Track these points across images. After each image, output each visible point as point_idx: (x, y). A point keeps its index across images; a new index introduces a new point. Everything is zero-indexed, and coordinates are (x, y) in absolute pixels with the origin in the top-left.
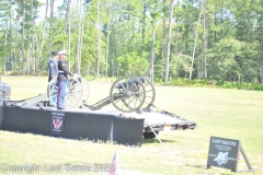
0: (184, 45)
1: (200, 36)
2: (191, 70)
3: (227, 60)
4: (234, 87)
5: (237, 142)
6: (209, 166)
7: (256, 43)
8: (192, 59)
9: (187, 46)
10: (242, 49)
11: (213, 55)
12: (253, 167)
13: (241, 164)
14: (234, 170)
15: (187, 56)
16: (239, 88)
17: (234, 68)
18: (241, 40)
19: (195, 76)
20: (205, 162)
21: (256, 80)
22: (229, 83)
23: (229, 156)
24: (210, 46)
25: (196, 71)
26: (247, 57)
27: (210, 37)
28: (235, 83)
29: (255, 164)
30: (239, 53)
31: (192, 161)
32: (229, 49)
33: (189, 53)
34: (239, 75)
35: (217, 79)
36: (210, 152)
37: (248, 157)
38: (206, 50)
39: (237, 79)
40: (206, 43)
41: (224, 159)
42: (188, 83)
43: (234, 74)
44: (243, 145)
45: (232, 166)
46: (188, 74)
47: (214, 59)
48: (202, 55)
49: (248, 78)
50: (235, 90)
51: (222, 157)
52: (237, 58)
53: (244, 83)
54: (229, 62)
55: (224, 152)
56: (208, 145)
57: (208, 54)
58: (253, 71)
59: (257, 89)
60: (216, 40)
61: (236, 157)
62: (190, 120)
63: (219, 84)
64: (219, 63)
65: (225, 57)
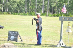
2: (2, 9)
4: (17, 14)
5: (17, 32)
6: (8, 40)
7: (24, 0)
8: (3, 5)
9: (1, 1)
10: (19, 2)
11: (10, 4)
12: (23, 40)
13: (19, 40)
14: (16, 41)
16: (19, 15)
17: (17, 8)
19: (4, 11)
20: (7, 39)
21: (24, 12)
22: (15, 13)
23: (15, 37)
24: (9, 1)
25: (4, 9)
26: (21, 5)
28: (17, 13)
30: (18, 3)
32: (15, 2)
33: (2, 3)
34: (19, 10)
35: (11, 12)
36: (8, 36)
37: (21, 37)
39: (18, 12)
41: (13, 38)
42: (1, 13)
43: (17, 10)
44: (19, 33)
46: (2, 10)
47: (10, 5)
48: (6, 4)
49: (21, 12)
50: (17, 16)
51: (12, 37)
52: (18, 5)
53: (20, 13)
54: (15, 6)
55: (13, 36)
56: (8, 33)
57: (8, 4)
58: (23, 9)
59: (24, 15)
61: (17, 37)
62: (2, 25)
63: (12, 14)
64: (12, 7)
65: (14, 5)
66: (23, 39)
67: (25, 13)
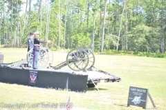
0: (113, 29)
1: (124, 23)
2: (117, 44)
3: (140, 38)
4: (144, 55)
5: (147, 90)
6: (128, 105)
7: (159, 28)
8: (118, 38)
9: (115, 30)
10: (150, 32)
11: (131, 35)
12: (156, 105)
13: (149, 104)
14: (144, 108)
15: (115, 36)
16: (148, 56)
17: (145, 43)
18: (149, 26)
19: (120, 48)
20: (126, 103)
21: (158, 51)
22: (141, 53)
23: (141, 99)
24: (129, 29)
25: (121, 45)
26: (153, 37)
27: (130, 24)
28: (145, 53)
29: (158, 104)
30: (148, 34)
31: (118, 102)
32: (142, 31)
33: (116, 34)
34: (148, 48)
35: (134, 51)
36: (129, 96)
37: (153, 99)
38: (127, 32)
39: (146, 51)
40: (127, 28)
41: (138, 100)
42: (116, 53)
43: (145, 47)
44: (150, 92)
45: (143, 105)
46: (116, 47)
47: (132, 37)
48: (124, 35)
49: (153, 50)
50: (145, 58)
51: (137, 99)
52: (146, 37)
53: (151, 53)
54: (141, 40)
55: (138, 96)
56: (128, 92)
57: (128, 35)
58: (156, 45)
59: (159, 57)
60: (134, 26)
61: (146, 99)
62: (117, 76)
63: (135, 54)
64: (135, 40)
65: (139, 36)
67: (161, 52)
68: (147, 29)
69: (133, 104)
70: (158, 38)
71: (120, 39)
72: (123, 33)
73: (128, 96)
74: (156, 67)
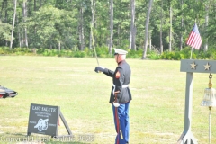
0: (4, 14)
1: (20, 5)
2: (11, 38)
3: (47, 28)
4: (54, 54)
5: (57, 108)
7: (75, 11)
8: (13, 27)
9: (7, 15)
10: (62, 17)
11: (33, 23)
12: (73, 132)
13: (61, 131)
15: (7, 25)
16: (60, 56)
17: (54, 36)
18: (60, 8)
19: (16, 44)
21: (76, 47)
22: (49, 51)
23: (49, 122)
24: (30, 14)
25: (17, 40)
26: (67, 25)
27: (30, 5)
28: (55, 50)
30: (59, 21)
31: (13, 129)
32: (49, 17)
33: (9, 21)
34: (60, 43)
35: (38, 47)
36: (30, 120)
37: (69, 122)
38: (26, 19)
39: (57, 47)
40: (25, 11)
41: (44, 125)
42: (9, 52)
43: (55, 42)
44: (63, 111)
45: (52, 132)
46: (9, 43)
47: (34, 27)
48: (22, 23)
49: (68, 46)
50: (56, 58)
51: (42, 124)
52: (56, 26)
53: (64, 50)
54: (49, 30)
55: (44, 118)
57: (28, 23)
58: (72, 38)
59: (77, 56)
60: (36, 9)
61: (56, 123)
62: (10, 88)
63: (40, 53)
64: (40, 32)
65: (45, 25)
66: (74, 130)
67: (80, 49)
68: (57, 12)
69: (36, 131)
70: (75, 27)
71: (16, 29)
72: (20, 20)
73: (28, 119)
74: (73, 72)
